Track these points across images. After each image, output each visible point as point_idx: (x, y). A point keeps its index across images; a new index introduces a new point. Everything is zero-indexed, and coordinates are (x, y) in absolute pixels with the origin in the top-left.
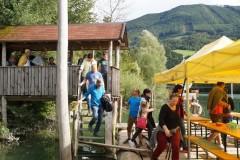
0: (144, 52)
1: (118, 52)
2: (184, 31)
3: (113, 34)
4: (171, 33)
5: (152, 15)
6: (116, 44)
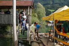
2: (51, 3)
3: (30, 4)
4: (47, 4)
6: (30, 7)
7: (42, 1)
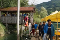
0: (42, 12)
5: (45, 2)
7: (46, 5)
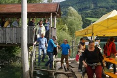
0: (70, 19)
1: (56, 19)
2: (92, 7)
3: (53, 9)
4: (85, 9)
6: (54, 14)
7: (77, 3)
